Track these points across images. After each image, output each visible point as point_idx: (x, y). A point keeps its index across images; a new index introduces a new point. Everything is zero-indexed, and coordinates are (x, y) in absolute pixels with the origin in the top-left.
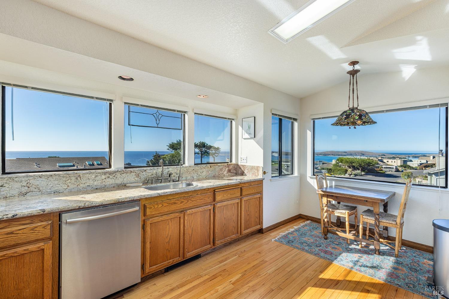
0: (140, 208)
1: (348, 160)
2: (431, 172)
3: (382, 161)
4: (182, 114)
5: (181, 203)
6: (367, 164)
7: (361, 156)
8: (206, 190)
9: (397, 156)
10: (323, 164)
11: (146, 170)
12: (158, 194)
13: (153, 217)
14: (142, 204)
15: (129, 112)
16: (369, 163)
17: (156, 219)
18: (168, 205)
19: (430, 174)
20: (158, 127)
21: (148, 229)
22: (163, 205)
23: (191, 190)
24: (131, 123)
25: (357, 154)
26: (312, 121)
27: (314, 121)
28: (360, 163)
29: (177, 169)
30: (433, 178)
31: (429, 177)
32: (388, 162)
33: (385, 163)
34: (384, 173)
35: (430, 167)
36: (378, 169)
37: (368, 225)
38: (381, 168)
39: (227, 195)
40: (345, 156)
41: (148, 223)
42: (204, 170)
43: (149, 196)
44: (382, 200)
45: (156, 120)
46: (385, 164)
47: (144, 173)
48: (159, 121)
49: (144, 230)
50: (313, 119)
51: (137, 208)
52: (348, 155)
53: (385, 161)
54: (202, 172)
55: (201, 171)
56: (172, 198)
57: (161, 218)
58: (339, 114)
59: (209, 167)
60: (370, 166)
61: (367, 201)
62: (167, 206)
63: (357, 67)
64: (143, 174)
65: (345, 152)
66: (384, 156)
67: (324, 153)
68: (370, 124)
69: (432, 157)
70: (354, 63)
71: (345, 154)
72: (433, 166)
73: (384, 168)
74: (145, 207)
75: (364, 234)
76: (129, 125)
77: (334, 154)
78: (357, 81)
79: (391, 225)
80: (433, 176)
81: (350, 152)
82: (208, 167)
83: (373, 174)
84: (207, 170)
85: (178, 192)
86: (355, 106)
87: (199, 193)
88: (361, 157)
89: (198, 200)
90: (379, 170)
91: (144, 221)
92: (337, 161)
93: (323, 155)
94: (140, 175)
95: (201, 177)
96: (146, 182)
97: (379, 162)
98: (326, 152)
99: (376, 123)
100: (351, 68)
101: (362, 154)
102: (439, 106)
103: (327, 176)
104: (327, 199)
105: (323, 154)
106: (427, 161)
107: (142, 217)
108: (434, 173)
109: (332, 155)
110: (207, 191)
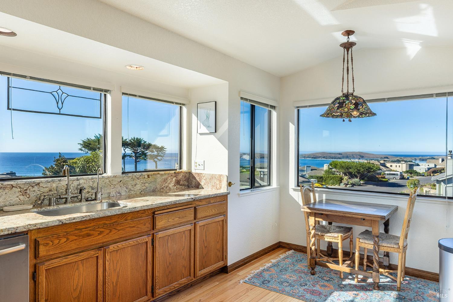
0: (27, 247)
1: (343, 165)
2: (440, 179)
3: (384, 165)
4: (101, 94)
5: (99, 234)
6: (366, 169)
7: (360, 159)
8: (139, 212)
9: (402, 159)
10: (312, 170)
11: (39, 184)
12: (60, 221)
13: (50, 258)
14: (31, 239)
15: (9, 87)
16: (369, 168)
17: (55, 263)
18: (76, 238)
19: (439, 182)
20: (60, 114)
21: (42, 278)
22: (68, 239)
23: (116, 214)
24: (12, 106)
25: (355, 157)
26: (296, 111)
27: (298, 110)
28: (359, 169)
29: (92, 180)
30: (442, 186)
31: (437, 185)
32: (391, 166)
33: (387, 167)
34: (387, 181)
35: (438, 173)
36: (380, 176)
37: (366, 251)
38: (383, 175)
39: (173, 219)
40: (340, 158)
41: (43, 269)
42: (138, 181)
43: (44, 226)
44: (383, 218)
45: (57, 103)
46: (388, 169)
47: (36, 188)
48: (62, 104)
49: (35, 282)
50: (297, 107)
51: (22, 246)
52: (343, 157)
53: (388, 165)
54: (135, 185)
55: (133, 183)
56: (84, 227)
57: (65, 260)
58: (330, 101)
59: (146, 177)
60: (371, 172)
61: (364, 219)
62: (76, 240)
63: (352, 38)
64: (34, 189)
65: (340, 154)
66: (387, 159)
67: (313, 154)
68: (368, 116)
69: (440, 160)
70: (349, 33)
71: (339, 156)
72: (442, 171)
73: (387, 175)
74: (36, 244)
75: (361, 264)
76: (8, 108)
77: (326, 156)
78: (352, 58)
79: (392, 249)
80: (442, 184)
81: (346, 153)
82: (144, 177)
83: (374, 183)
84: (142, 182)
85: (93, 217)
86: (351, 91)
87: (129, 218)
88: (360, 161)
89: (129, 229)
90: (381, 178)
91: (35, 266)
92: (330, 166)
93: (312, 158)
94: (28, 191)
95: (132, 192)
96: (40, 202)
97: (381, 167)
98: (316, 153)
99: (375, 114)
100: (344, 39)
101: (361, 156)
102: (446, 96)
103: (315, 187)
104: (315, 219)
105: (312, 156)
106: (435, 164)
107: (31, 260)
108: (442, 181)
109: (324, 157)
110: (142, 213)
